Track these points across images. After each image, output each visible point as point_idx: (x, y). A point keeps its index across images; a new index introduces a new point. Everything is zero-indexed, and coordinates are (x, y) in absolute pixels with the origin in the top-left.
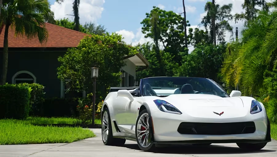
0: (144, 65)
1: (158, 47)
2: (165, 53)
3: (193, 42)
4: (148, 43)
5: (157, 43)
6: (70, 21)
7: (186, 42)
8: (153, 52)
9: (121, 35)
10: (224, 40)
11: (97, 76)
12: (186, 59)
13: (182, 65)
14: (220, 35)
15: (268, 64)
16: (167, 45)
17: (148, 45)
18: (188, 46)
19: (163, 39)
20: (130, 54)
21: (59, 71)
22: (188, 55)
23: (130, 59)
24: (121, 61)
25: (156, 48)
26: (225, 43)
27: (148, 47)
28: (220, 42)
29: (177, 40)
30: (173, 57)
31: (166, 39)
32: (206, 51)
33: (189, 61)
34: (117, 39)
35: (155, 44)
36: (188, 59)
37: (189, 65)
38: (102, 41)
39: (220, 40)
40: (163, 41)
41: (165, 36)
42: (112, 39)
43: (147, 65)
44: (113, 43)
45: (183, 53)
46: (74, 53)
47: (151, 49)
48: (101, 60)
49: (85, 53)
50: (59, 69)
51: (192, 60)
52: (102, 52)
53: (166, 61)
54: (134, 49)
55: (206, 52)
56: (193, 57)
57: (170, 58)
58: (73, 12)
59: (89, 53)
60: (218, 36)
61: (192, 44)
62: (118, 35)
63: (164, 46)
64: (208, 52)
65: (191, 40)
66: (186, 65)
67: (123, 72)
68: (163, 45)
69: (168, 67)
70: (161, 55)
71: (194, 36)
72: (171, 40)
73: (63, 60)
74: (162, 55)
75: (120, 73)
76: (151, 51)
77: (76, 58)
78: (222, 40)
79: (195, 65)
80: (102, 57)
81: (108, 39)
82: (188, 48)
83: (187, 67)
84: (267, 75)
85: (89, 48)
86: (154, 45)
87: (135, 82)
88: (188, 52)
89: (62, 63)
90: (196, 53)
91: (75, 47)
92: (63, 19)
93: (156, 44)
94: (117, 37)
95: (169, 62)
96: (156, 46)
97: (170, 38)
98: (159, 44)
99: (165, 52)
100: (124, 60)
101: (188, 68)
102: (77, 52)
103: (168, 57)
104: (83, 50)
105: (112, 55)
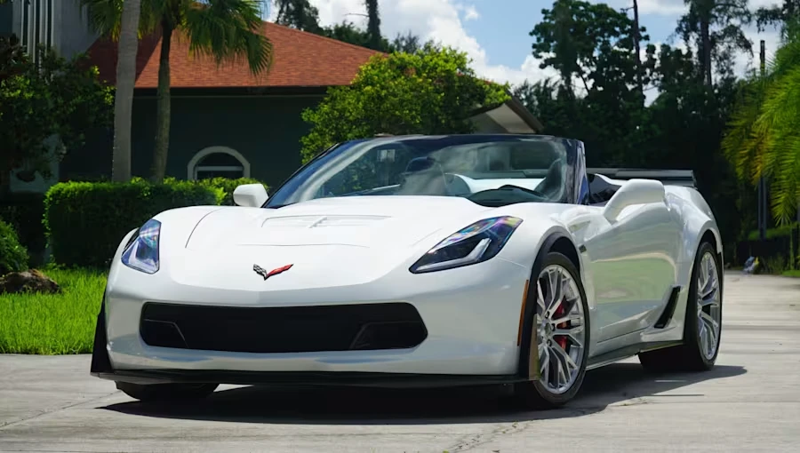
1: (570, 91)
2: (589, 106)
3: (658, 79)
4: (547, 82)
5: (568, 81)
6: (359, 29)
7: (639, 78)
8: (558, 101)
9: (466, 54)
10: (731, 72)
12: (639, 120)
13: (631, 134)
14: (721, 59)
16: (594, 85)
17: (548, 86)
18: (644, 88)
19: (584, 72)
20: (488, 100)
21: (305, 146)
22: (644, 109)
23: (490, 113)
24: (466, 122)
25: (566, 92)
26: (736, 78)
27: (548, 91)
28: (723, 78)
29: (619, 73)
30: (608, 115)
31: (592, 72)
32: (687, 99)
33: (648, 125)
34: (455, 62)
35: (563, 83)
36: (645, 117)
37: (646, 133)
38: (416, 68)
39: (722, 72)
40: (585, 76)
41: (587, 65)
42: (441, 62)
43: (537, 131)
44: (443, 74)
45: (632, 103)
46: (344, 99)
47: (554, 95)
48: (413, 118)
49: (371, 98)
50: (305, 140)
51: (653, 121)
52: (413, 96)
54: (498, 90)
55: (688, 102)
56: (655, 115)
57: (602, 118)
58: (365, 6)
59: (381, 99)
60: (716, 63)
61: (653, 83)
62: (459, 52)
63: (586, 88)
64: (692, 101)
65: (651, 75)
66: (640, 133)
68: (584, 86)
70: (579, 109)
71: (658, 64)
72: (604, 74)
73: (316, 118)
74: (581, 110)
76: (554, 100)
77: (349, 112)
78: (727, 74)
79: (660, 133)
80: (416, 111)
81: (431, 64)
82: (644, 93)
83: (642, 139)
85: (383, 88)
86: (561, 86)
88: (643, 102)
89: (313, 125)
90: (663, 103)
91: (347, 86)
92: (340, 25)
93: (566, 82)
94: (454, 59)
95: (600, 126)
96: (566, 88)
97: (600, 69)
98: (572, 82)
99: (590, 103)
100: (474, 119)
101: (645, 140)
102: (351, 98)
103: (596, 114)
104: (367, 91)
105: (441, 104)
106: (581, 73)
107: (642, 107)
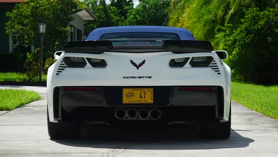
0: (92, 19)
2: (112, 8)
8: (100, 6)
11: (44, 32)
12: (131, 13)
13: (128, 19)
15: (219, 19)
18: (133, 0)
20: (78, 8)
21: (7, 26)
22: (134, 9)
23: (78, 13)
24: (69, 16)
25: (103, 2)
27: (95, 2)
30: (119, 11)
32: (151, 5)
33: (135, 15)
36: (134, 13)
37: (134, 18)
43: (95, 19)
45: (128, 7)
46: (22, 8)
48: (49, 15)
49: (33, 7)
50: (8, 24)
51: (137, 14)
52: (49, 7)
53: (112, 15)
54: (82, 4)
55: (151, 6)
56: (138, 11)
57: (116, 12)
59: (37, 8)
63: (110, 0)
64: (153, 6)
66: (132, 18)
67: (71, 26)
69: (114, 20)
70: (108, 9)
73: (11, 15)
74: (109, 9)
75: (68, 28)
76: (98, 5)
77: (24, 12)
79: (140, 19)
80: (50, 12)
82: (133, 3)
83: (133, 20)
84: (219, 30)
85: (37, 3)
87: (83, 36)
88: (133, 6)
89: (11, 18)
90: (141, 7)
91: (23, 2)
95: (116, 15)
99: (112, 6)
100: (73, 15)
101: (134, 21)
102: (25, 6)
103: (114, 11)
104: (31, 5)
105: (60, 9)
107: (132, 8)
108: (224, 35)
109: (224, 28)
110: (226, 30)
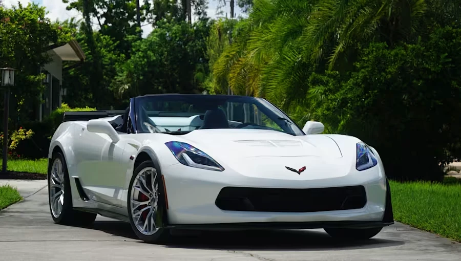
0: (78, 59)
1: (89, 26)
2: (102, 37)
3: (151, 18)
4: (72, 20)
5: (88, 20)
7: (138, 17)
8: (80, 34)
9: (45, 7)
10: (205, 14)
11: (12, 83)
12: (138, 47)
13: (132, 58)
14: (198, 4)
15: (315, 62)
16: (106, 23)
17: (73, 22)
18: (142, 24)
19: (98, 13)
20: (59, 40)
22: (143, 40)
23: (54, 50)
24: (44, 54)
25: (87, 27)
26: (208, 19)
27: (73, 26)
28: (199, 19)
29: (123, 14)
30: (116, 44)
31: (104, 13)
32: (174, 34)
33: (145, 51)
34: (37, 14)
35: (84, 20)
36: (143, 47)
37: (143, 57)
38: (11, 18)
39: (199, 14)
40: (99, 15)
41: (101, 7)
42: (28, 14)
43: (82, 60)
44: (29, 22)
45: (133, 36)
47: (78, 29)
48: (9, 53)
51: (149, 50)
52: (9, 37)
53: (103, 50)
54: (66, 33)
55: (174, 36)
56: (151, 44)
57: (111, 46)
60: (194, 7)
61: (148, 21)
62: (39, 7)
63: (100, 24)
64: (178, 35)
65: (146, 15)
66: (140, 57)
67: (46, 72)
68: (98, 23)
69: (107, 60)
70: (95, 39)
71: (152, 7)
72: (113, 14)
74: (97, 40)
75: (42, 76)
76: (78, 33)
78: (202, 15)
79: (154, 58)
80: (11, 48)
81: (21, 15)
82: (142, 28)
83: (141, 61)
84: (316, 82)
86: (83, 23)
88: (141, 35)
90: (156, 36)
93: (86, 20)
94: (36, 11)
95: (109, 52)
96: (86, 24)
97: (110, 10)
98: (91, 20)
99: (102, 36)
100: (49, 52)
101: (143, 63)
103: (107, 43)
105: (28, 42)
106: (96, 13)
107: (140, 39)
108: (325, 91)
109: (325, 78)
110: (328, 82)
